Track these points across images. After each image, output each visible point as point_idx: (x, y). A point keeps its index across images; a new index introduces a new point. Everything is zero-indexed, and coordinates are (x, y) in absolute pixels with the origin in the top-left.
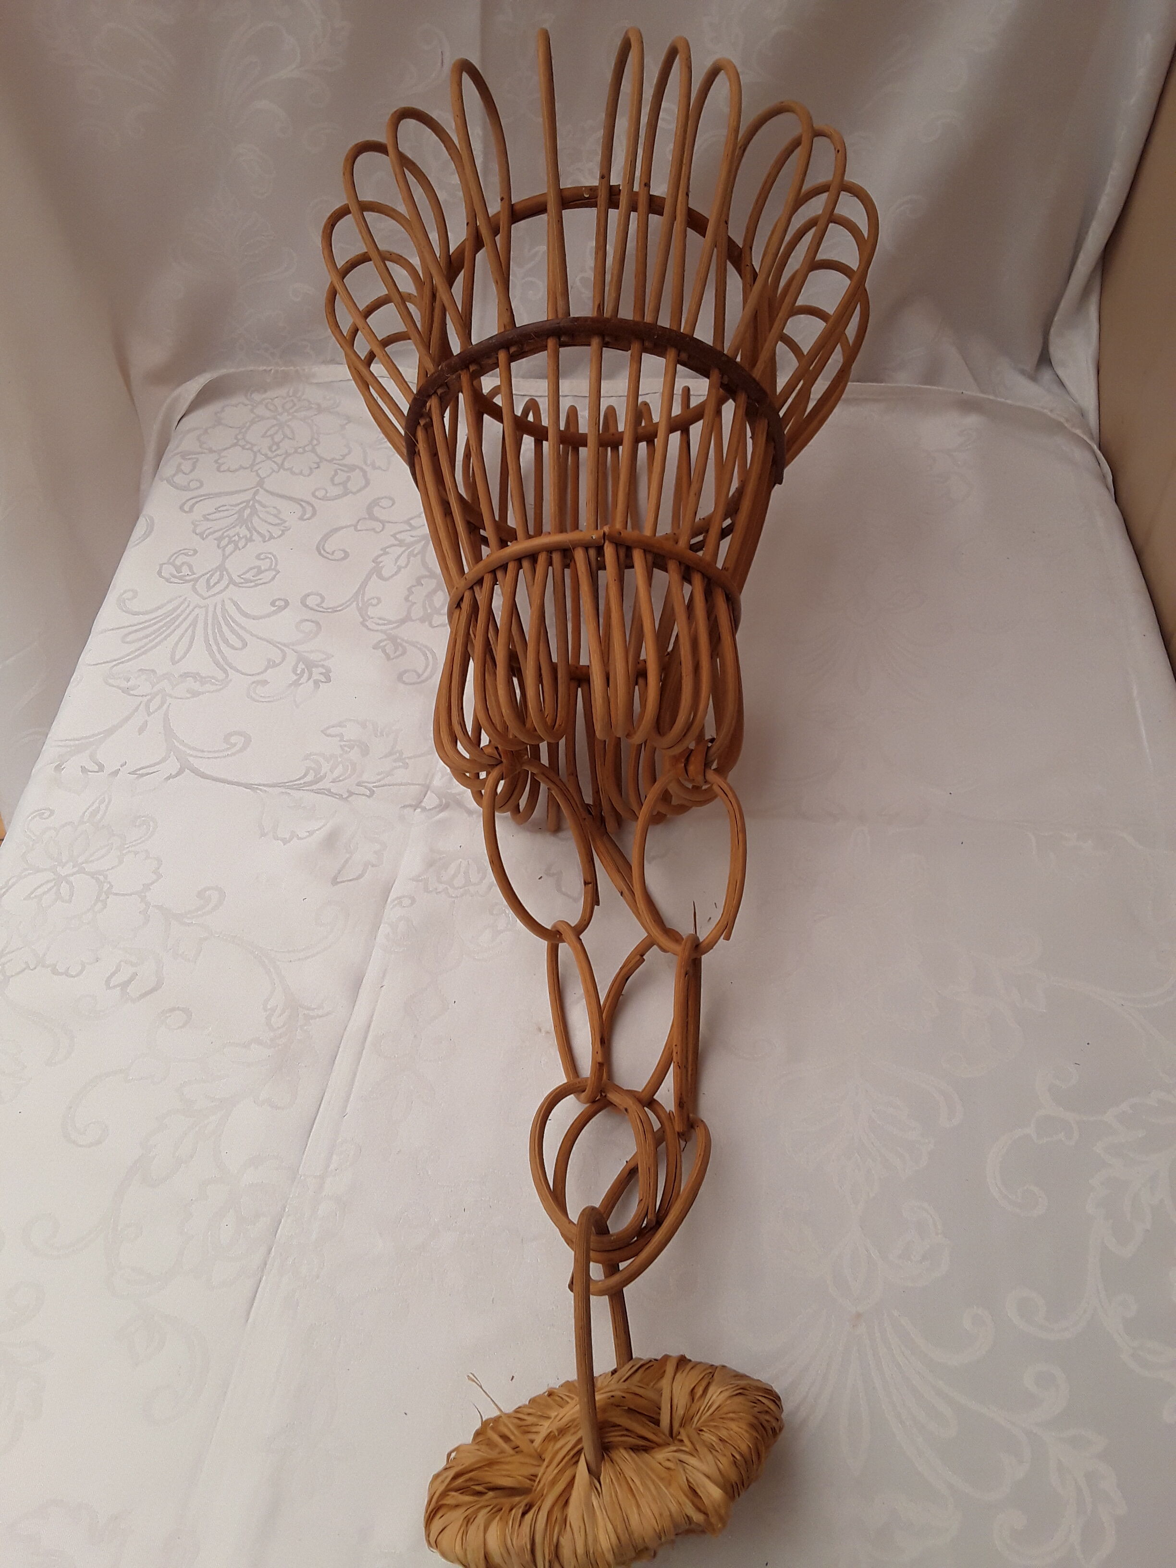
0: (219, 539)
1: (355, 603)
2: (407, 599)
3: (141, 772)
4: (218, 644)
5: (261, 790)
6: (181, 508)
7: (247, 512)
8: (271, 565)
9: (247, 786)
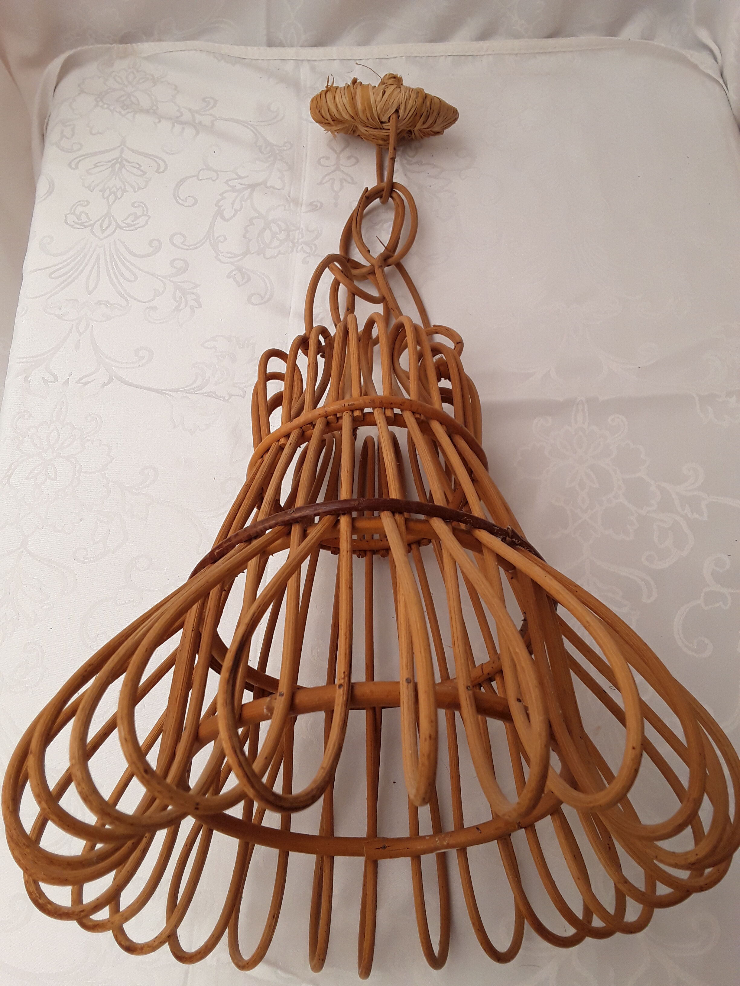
0: (103, 191)
1: (208, 240)
2: (245, 236)
3: (83, 381)
4: (117, 278)
5: (168, 394)
6: (70, 165)
7: (118, 165)
8: (143, 213)
9: (157, 391)
